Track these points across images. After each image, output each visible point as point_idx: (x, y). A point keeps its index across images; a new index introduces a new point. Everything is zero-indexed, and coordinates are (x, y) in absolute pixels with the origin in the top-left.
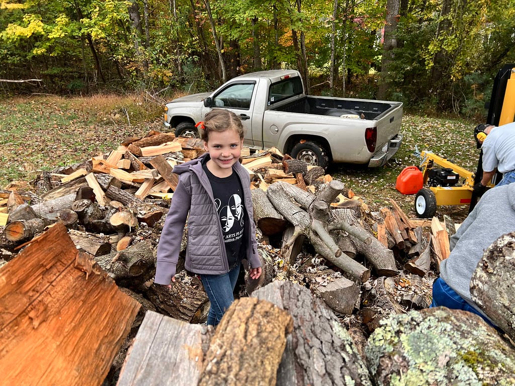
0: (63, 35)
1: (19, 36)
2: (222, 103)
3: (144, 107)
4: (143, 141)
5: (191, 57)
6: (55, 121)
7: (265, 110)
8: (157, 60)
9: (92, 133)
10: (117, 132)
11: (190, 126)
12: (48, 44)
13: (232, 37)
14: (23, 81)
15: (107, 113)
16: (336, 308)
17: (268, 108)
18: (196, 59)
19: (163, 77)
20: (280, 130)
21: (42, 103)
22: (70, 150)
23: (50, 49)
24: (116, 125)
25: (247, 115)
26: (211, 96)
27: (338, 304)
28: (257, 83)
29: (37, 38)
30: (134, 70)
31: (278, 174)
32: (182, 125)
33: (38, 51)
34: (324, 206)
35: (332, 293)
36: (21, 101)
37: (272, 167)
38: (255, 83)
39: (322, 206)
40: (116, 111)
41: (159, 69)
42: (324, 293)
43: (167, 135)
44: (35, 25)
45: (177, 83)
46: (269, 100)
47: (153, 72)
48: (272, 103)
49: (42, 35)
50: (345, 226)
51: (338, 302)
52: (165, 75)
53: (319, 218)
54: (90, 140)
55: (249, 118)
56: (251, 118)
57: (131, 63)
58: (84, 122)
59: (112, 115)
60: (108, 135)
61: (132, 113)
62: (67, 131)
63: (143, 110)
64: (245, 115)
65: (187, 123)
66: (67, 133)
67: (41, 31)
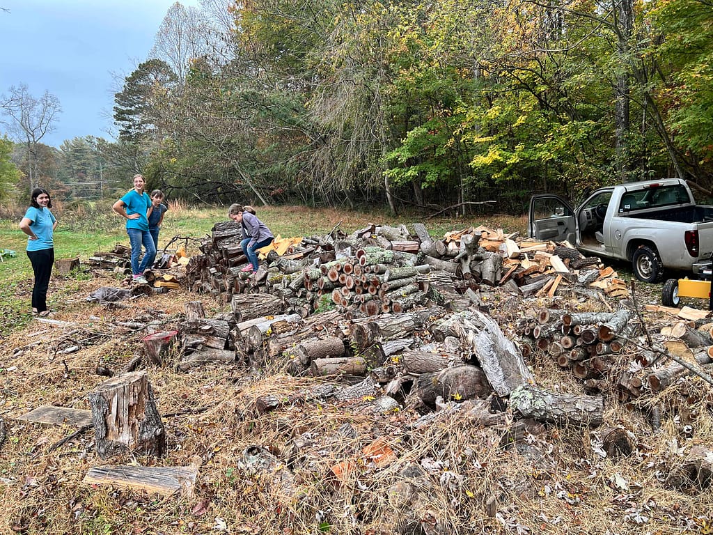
0: (519, 160)
1: (484, 164)
12: (505, 169)
14: (482, 203)
33: (495, 176)
44: (493, 154)
49: (502, 162)
67: (500, 158)
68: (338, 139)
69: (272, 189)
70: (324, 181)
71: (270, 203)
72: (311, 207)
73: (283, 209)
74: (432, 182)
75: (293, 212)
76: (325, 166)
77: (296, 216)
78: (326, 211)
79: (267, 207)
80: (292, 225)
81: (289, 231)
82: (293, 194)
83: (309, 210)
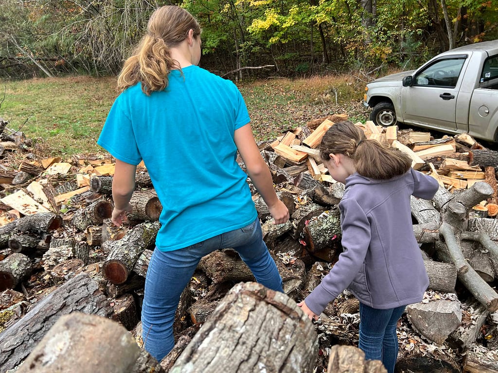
0: (293, 24)
1: (261, 29)
2: (426, 82)
3: (354, 87)
4: (316, 122)
5: (414, 31)
6: (277, 101)
7: (476, 88)
8: (377, 38)
9: (301, 112)
10: (322, 111)
11: (388, 106)
12: (282, 33)
13: (464, 3)
14: (261, 67)
15: (319, 93)
16: (423, 330)
17: (479, 85)
18: (419, 33)
19: (381, 55)
20: (491, 112)
21: (272, 86)
22: (278, 128)
23: (284, 37)
24: (325, 105)
25: (452, 94)
26: (413, 75)
27: (427, 328)
28: (469, 57)
29: (274, 29)
30: (353, 50)
31: (458, 165)
32: (380, 105)
33: (273, 40)
34: (461, 210)
35: (422, 313)
36: (258, 84)
37: (452, 156)
38: (465, 57)
39: (458, 209)
40: (328, 91)
41: (378, 47)
42: (411, 310)
43: (339, 117)
44: (272, 18)
45: (397, 60)
46: (482, 75)
47: (373, 50)
48: (487, 80)
49: (278, 26)
50: (483, 239)
51: (427, 325)
52: (384, 53)
53: (451, 222)
54: (296, 119)
55: (453, 97)
56: (456, 98)
57: (351, 43)
58: (299, 102)
59: (324, 95)
60: (315, 114)
61: (341, 93)
62: (282, 111)
63: (352, 90)
64: (449, 94)
65: (385, 104)
66: (283, 113)
67: (277, 22)
68: (112, 7)
69: (54, 60)
70: (103, 52)
71: (55, 74)
72: (94, 76)
73: (68, 80)
74: (213, 48)
75: (78, 82)
76: (102, 36)
77: (80, 88)
78: (109, 80)
79: (52, 79)
80: (77, 99)
81: (74, 108)
82: (76, 63)
83: (94, 80)
